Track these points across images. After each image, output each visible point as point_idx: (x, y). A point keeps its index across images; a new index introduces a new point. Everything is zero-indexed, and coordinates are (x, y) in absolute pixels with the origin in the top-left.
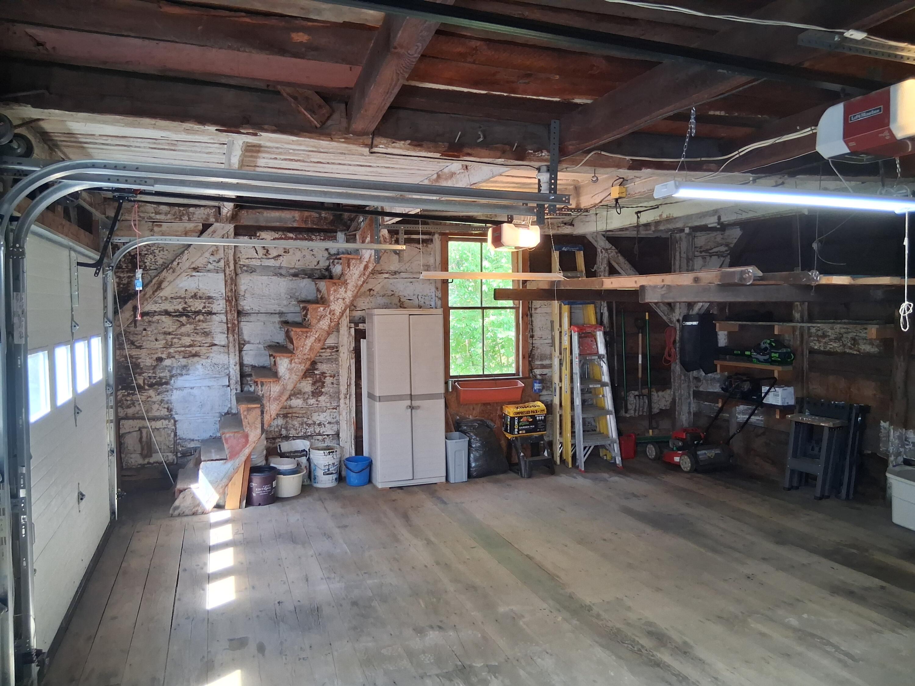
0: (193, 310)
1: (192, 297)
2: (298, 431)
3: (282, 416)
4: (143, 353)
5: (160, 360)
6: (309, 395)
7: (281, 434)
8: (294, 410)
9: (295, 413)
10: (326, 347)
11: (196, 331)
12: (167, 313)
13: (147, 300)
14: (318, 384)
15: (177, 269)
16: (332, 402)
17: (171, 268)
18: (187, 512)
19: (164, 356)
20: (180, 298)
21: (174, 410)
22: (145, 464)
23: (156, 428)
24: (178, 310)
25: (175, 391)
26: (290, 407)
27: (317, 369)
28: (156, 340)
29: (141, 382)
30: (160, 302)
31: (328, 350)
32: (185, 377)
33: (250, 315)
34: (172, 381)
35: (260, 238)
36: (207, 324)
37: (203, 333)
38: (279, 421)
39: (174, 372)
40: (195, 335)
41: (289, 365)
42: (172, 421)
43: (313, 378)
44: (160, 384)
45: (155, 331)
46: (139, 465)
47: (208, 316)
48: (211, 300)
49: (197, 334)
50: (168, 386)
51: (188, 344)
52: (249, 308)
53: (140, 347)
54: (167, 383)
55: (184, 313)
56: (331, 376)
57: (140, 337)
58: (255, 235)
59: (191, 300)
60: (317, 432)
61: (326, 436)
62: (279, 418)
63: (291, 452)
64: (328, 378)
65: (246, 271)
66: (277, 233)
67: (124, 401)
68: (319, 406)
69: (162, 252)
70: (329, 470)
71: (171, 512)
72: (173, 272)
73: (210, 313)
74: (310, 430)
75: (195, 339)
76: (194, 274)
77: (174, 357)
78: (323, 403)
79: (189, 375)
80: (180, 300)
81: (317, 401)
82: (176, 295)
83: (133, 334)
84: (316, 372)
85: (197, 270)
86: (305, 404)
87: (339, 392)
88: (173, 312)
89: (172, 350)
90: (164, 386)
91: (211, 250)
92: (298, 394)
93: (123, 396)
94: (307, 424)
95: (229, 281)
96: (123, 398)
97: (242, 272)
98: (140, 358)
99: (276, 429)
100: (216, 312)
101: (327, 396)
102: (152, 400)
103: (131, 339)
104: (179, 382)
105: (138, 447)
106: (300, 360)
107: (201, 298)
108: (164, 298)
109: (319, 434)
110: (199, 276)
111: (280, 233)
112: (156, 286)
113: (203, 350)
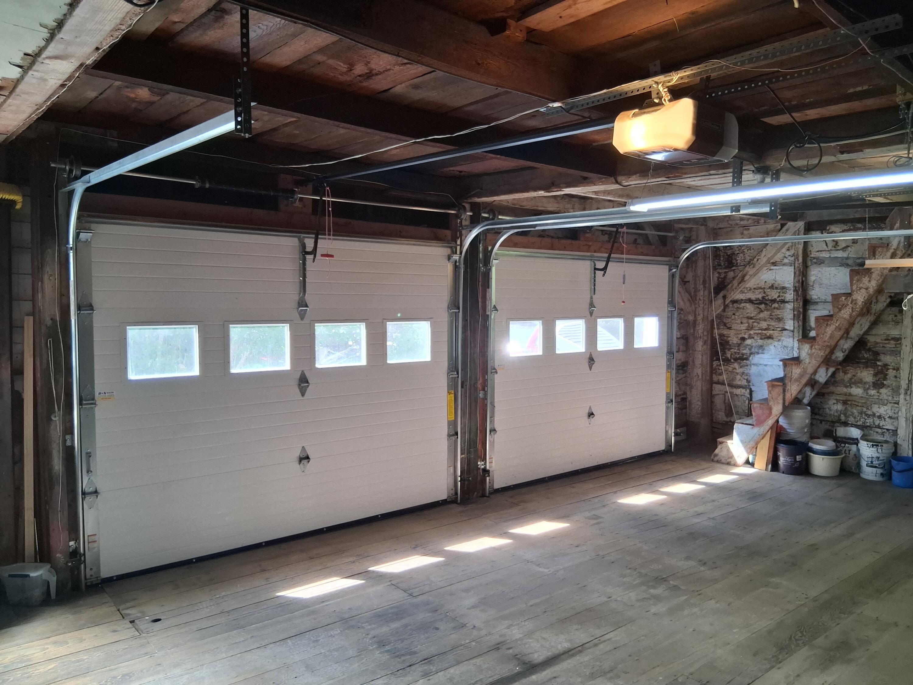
0: (770, 298)
1: (770, 288)
2: (856, 420)
3: (841, 402)
4: (732, 333)
5: (743, 339)
6: (869, 386)
7: (841, 420)
8: (854, 398)
9: (855, 401)
10: (890, 338)
11: (771, 317)
12: (750, 301)
13: (733, 290)
14: (881, 376)
15: (756, 264)
16: (895, 396)
17: (752, 264)
18: (723, 461)
19: (746, 336)
20: (761, 288)
21: (751, 382)
22: (727, 422)
23: (736, 395)
24: (759, 298)
25: (753, 366)
26: (850, 395)
27: (879, 360)
28: (742, 323)
29: (729, 356)
30: (746, 292)
31: (892, 342)
32: (760, 356)
33: (817, 304)
34: (751, 358)
35: (830, 231)
36: (781, 311)
37: (777, 319)
38: (839, 407)
39: (753, 350)
40: (771, 320)
41: (810, 351)
42: (748, 391)
43: (874, 369)
44: (742, 359)
45: (741, 316)
46: (723, 421)
47: (781, 304)
48: (784, 290)
49: (772, 319)
50: (748, 362)
51: (764, 327)
52: (817, 297)
53: (730, 328)
54: (747, 359)
55: (763, 301)
56: (894, 369)
57: (730, 320)
58: (825, 229)
59: (769, 290)
60: (877, 424)
61: (885, 430)
62: (839, 404)
63: (845, 438)
64: (891, 371)
65: (815, 263)
66: (846, 225)
67: (718, 370)
68: (880, 398)
69: (749, 251)
70: (872, 462)
71: (712, 457)
72: (754, 267)
73: (783, 302)
74: (869, 421)
75: (770, 324)
76: (772, 268)
77: (753, 338)
78: (885, 396)
79: (764, 354)
80: (761, 290)
81: (878, 392)
82: (758, 286)
83: (726, 318)
84: (878, 363)
85: (774, 264)
86: (866, 395)
87: (899, 387)
88: (755, 301)
89: (752, 332)
90: (745, 361)
91: (787, 246)
92: (859, 383)
93: (717, 365)
94: (866, 415)
95: (797, 273)
96: (717, 367)
97: (812, 264)
98: (730, 337)
99: (836, 414)
100: (788, 300)
101: (889, 389)
102: (736, 371)
103: (725, 321)
104: (755, 359)
105: (723, 407)
106: (820, 347)
107: (776, 288)
108: (749, 289)
109: (879, 427)
110: (776, 269)
111: (849, 224)
112: (740, 279)
113: (776, 334)
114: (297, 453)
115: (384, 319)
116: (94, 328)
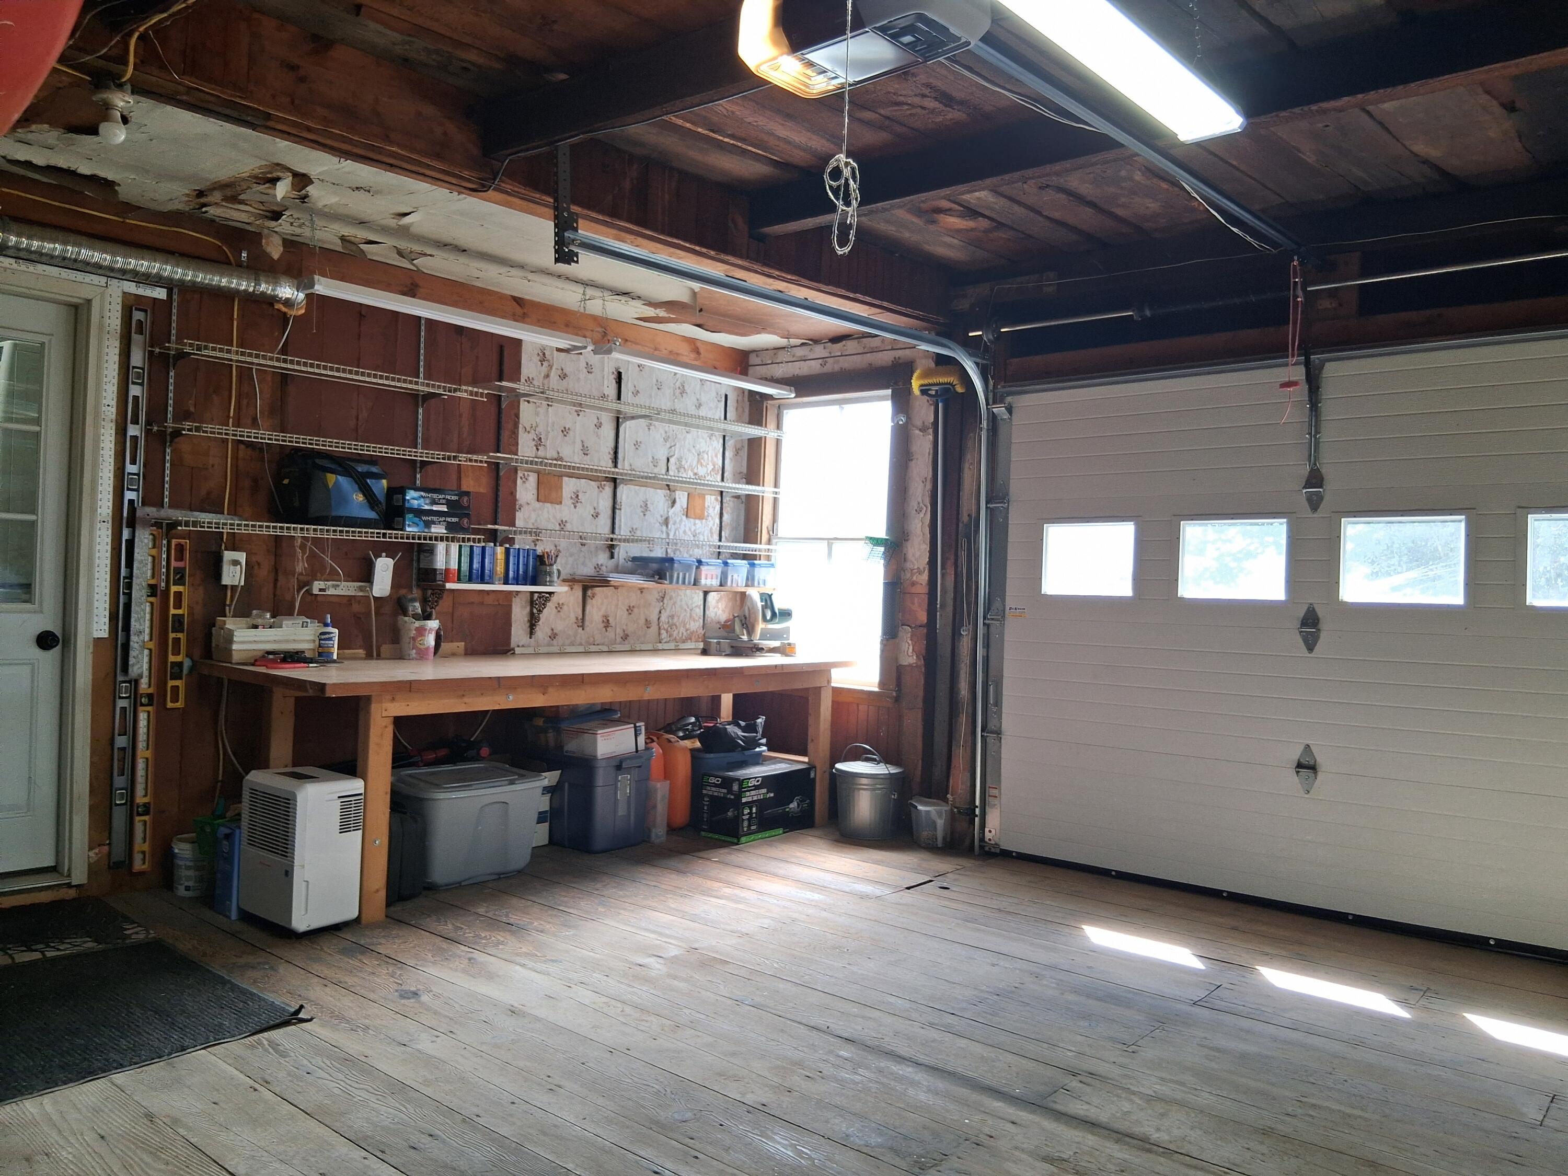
114: (1296, 753)
115: (1519, 507)
116: (1010, 526)
